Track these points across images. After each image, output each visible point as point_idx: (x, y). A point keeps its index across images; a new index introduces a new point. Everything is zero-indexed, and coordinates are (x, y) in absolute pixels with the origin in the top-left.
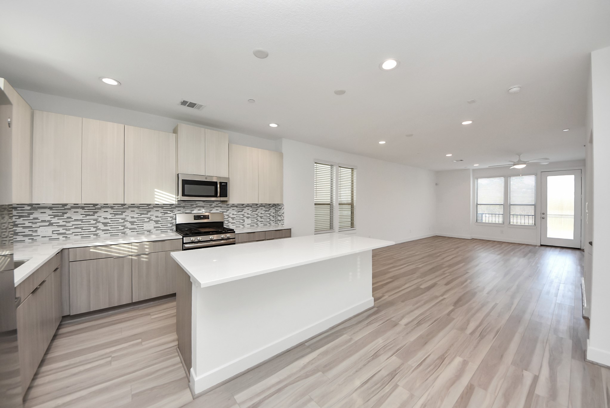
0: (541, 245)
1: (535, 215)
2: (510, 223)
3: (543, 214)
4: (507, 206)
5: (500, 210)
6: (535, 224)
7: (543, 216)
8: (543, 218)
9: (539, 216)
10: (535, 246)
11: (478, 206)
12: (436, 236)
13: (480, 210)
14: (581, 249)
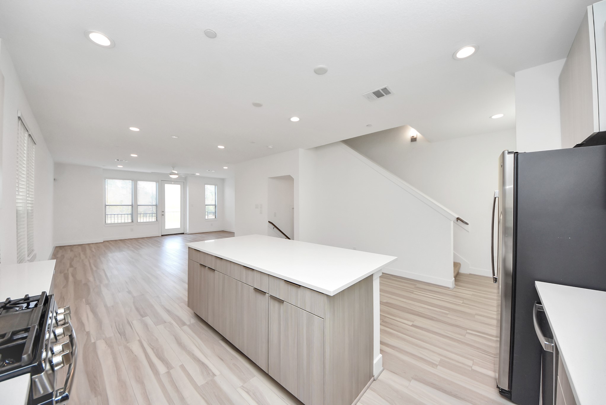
0: (162, 235)
1: (157, 213)
2: (137, 221)
3: (163, 212)
4: (134, 206)
5: (129, 210)
6: (157, 220)
7: (163, 213)
8: (163, 215)
9: (160, 214)
10: (159, 236)
11: (107, 206)
12: (56, 247)
13: (109, 210)
14: (185, 233)
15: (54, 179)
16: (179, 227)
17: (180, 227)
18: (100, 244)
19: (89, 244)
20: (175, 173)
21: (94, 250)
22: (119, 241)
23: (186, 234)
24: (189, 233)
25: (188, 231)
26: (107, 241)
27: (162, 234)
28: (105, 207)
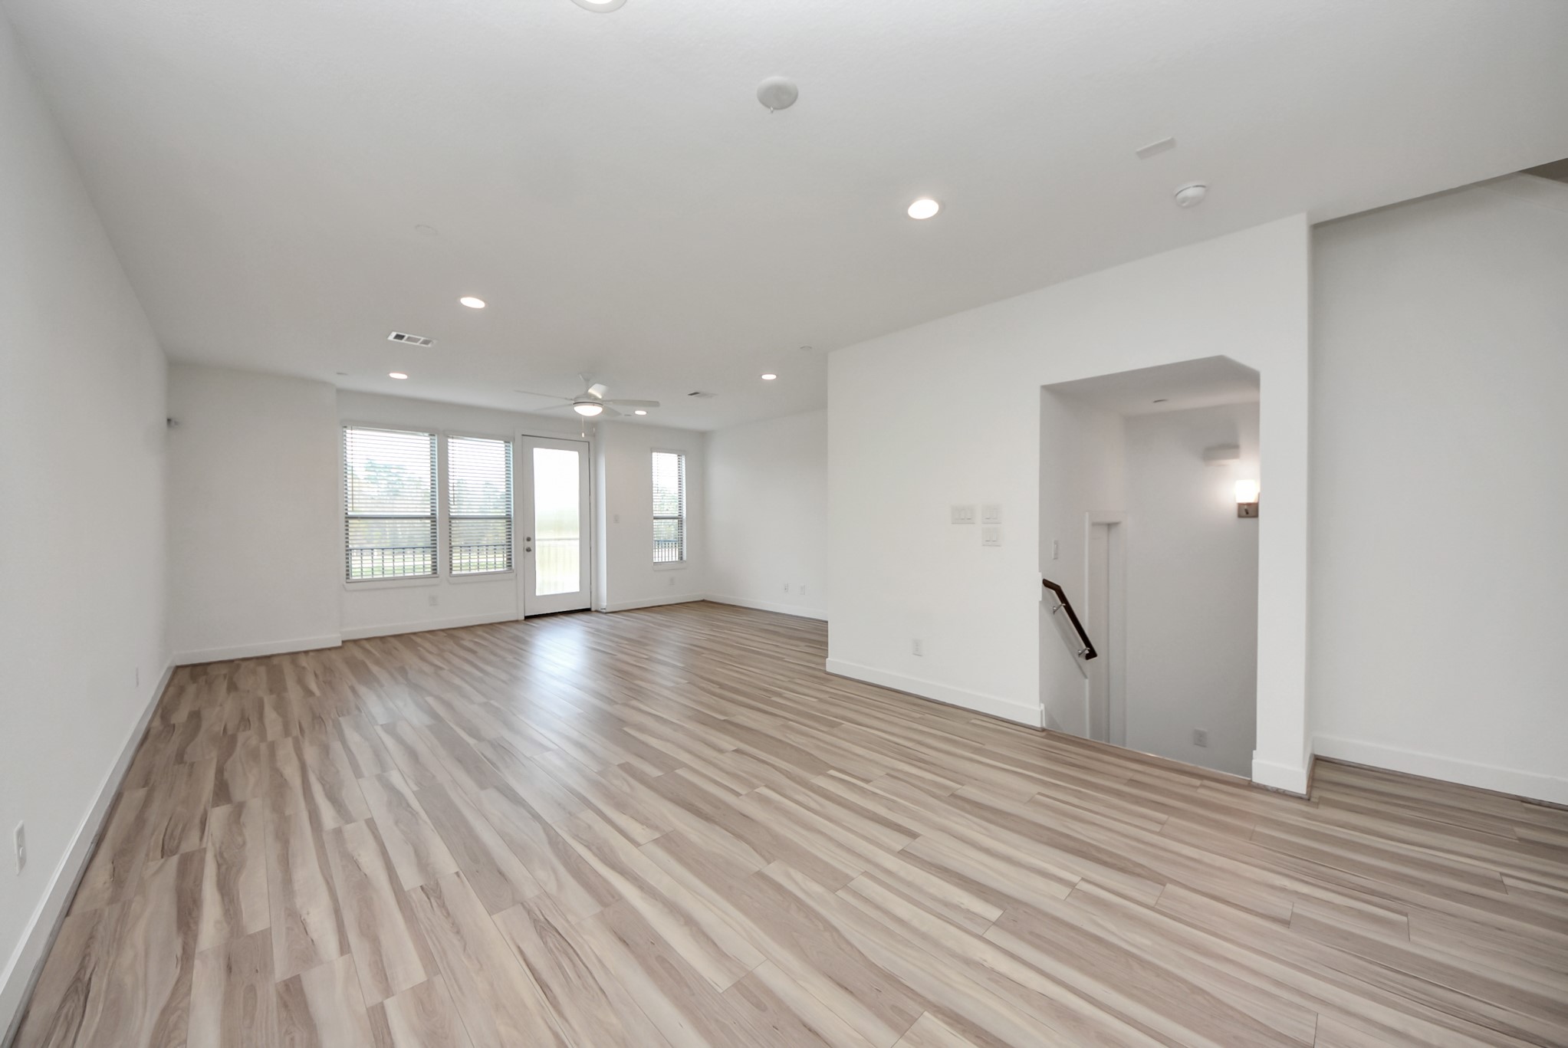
0: (527, 618)
1: (509, 545)
2: (451, 569)
3: (529, 539)
4: (440, 520)
5: (422, 532)
7: (527, 544)
8: (529, 550)
9: (518, 545)
10: (517, 621)
11: (350, 521)
12: (178, 667)
13: (359, 533)
14: (593, 609)
15: (169, 420)
16: (576, 588)
17: (578, 590)
18: (333, 655)
19: (294, 655)
20: (596, 398)
21: (313, 686)
22: (393, 640)
23: (597, 611)
24: (608, 611)
25: (604, 603)
26: (355, 641)
27: (526, 615)
28: (347, 522)
